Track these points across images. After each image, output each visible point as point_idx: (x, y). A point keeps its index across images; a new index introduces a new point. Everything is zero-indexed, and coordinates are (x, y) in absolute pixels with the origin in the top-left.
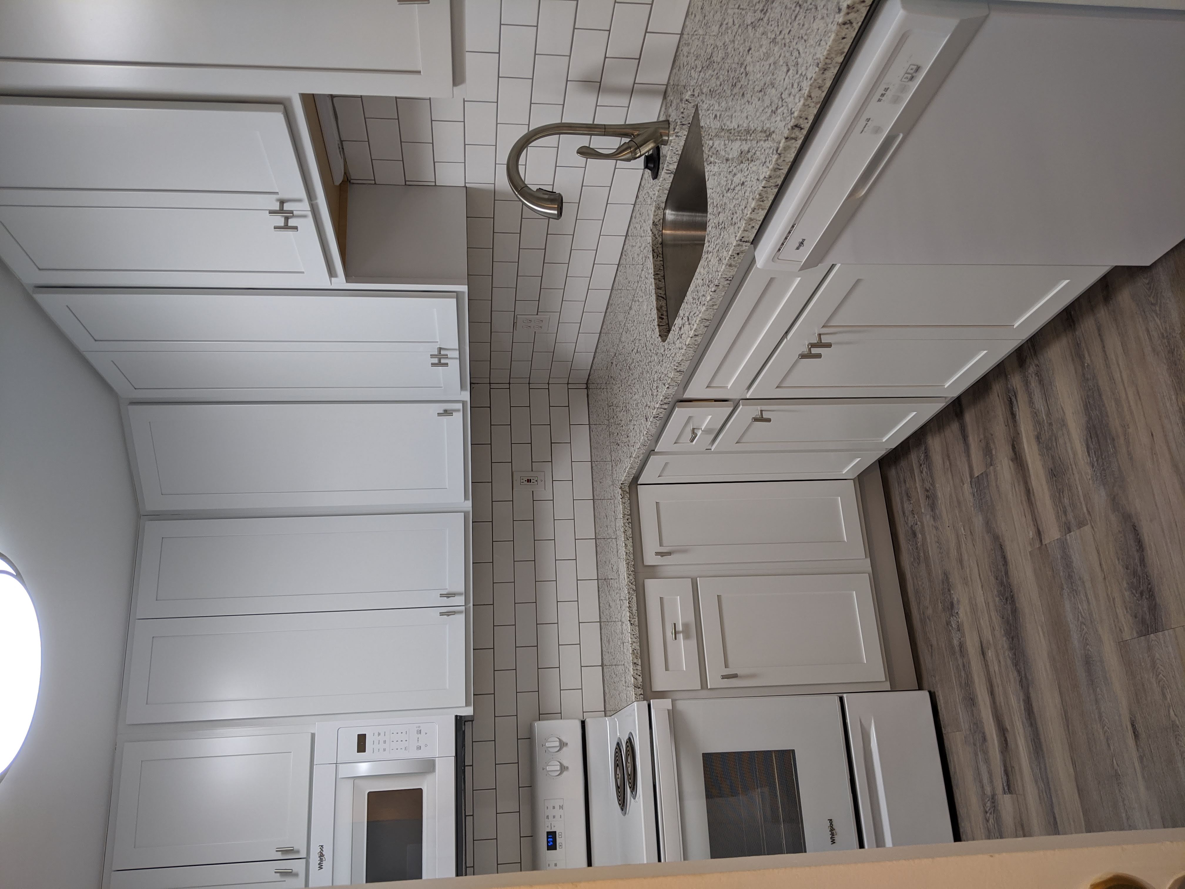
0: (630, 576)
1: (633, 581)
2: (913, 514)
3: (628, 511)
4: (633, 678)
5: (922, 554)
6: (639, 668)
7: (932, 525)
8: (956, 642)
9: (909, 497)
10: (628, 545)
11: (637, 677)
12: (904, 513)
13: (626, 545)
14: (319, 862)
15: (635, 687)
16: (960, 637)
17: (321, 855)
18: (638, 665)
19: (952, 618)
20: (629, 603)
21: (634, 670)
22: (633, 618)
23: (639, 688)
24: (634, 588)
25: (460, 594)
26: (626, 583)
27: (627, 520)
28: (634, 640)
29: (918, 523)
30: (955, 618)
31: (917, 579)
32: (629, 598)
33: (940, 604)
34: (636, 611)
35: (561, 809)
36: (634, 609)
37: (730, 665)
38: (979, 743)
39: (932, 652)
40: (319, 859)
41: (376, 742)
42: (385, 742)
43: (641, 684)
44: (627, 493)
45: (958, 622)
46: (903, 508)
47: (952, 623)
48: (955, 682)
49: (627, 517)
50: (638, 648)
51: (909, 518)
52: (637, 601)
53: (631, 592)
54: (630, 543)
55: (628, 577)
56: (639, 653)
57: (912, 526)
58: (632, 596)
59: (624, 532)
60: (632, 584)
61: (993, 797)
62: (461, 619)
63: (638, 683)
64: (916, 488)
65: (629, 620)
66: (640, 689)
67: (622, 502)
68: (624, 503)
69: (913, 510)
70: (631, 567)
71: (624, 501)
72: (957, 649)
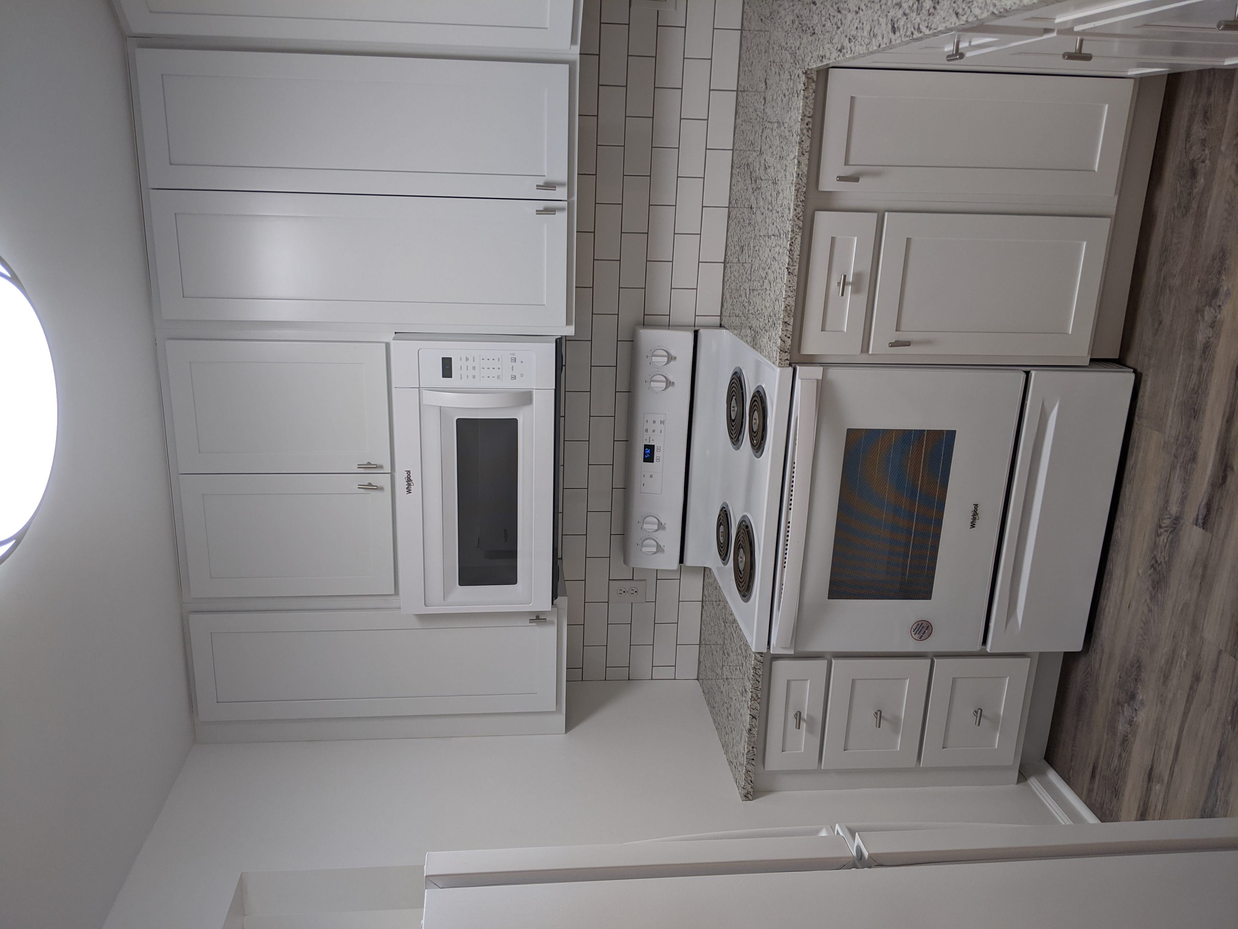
0: (797, 208)
1: (800, 215)
2: (1204, 145)
3: (810, 110)
4: (780, 340)
5: (1194, 205)
6: (790, 328)
7: (1230, 177)
8: (1201, 338)
9: (1206, 118)
10: (802, 163)
11: (786, 339)
12: (1188, 136)
13: (799, 162)
14: (407, 486)
15: (781, 351)
16: (1210, 336)
17: (409, 480)
18: (789, 324)
19: (1207, 308)
20: (790, 245)
21: (783, 331)
22: (793, 266)
23: (786, 352)
24: (801, 224)
25: (562, 185)
26: (791, 217)
27: (807, 124)
28: (790, 294)
29: (1207, 161)
30: (1212, 310)
31: (1172, 233)
32: (792, 239)
33: (1196, 282)
34: (798, 257)
35: (662, 424)
36: (796, 253)
37: (903, 327)
38: (1183, 459)
39: (1157, 330)
40: (407, 483)
41: (464, 368)
42: (474, 368)
43: (790, 347)
44: (813, 81)
45: (1216, 317)
46: (1189, 127)
47: (1206, 313)
48: (1177, 379)
49: (807, 120)
50: (793, 304)
51: (1194, 148)
52: (801, 243)
53: (796, 230)
54: (805, 160)
55: (795, 210)
56: (793, 311)
57: (1194, 161)
58: (796, 236)
59: (800, 143)
60: (798, 219)
61: (1177, 521)
62: (562, 218)
63: (785, 346)
64: (1226, 111)
65: (787, 268)
66: (787, 354)
67: (804, 96)
68: (807, 98)
69: (1205, 139)
70: (801, 195)
71: (807, 95)
72: (1199, 346)
